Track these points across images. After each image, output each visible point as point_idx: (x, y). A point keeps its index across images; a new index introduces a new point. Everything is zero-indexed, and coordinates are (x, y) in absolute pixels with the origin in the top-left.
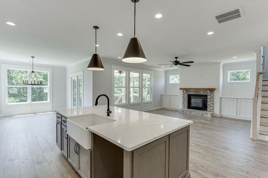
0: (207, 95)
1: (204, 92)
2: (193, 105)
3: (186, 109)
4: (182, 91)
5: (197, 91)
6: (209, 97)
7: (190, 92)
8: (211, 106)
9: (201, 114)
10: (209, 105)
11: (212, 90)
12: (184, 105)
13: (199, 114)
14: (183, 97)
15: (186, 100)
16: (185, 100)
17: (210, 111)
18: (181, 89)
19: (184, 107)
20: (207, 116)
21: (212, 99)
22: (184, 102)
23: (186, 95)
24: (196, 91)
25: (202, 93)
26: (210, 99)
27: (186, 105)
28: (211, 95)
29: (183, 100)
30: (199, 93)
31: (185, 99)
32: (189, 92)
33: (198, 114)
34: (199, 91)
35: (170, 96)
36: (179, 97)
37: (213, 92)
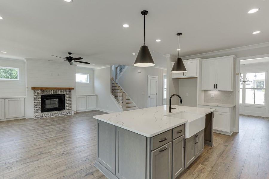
0: (65, 95)
1: (62, 91)
2: (47, 107)
3: (40, 113)
4: (33, 91)
5: (55, 91)
6: (67, 96)
7: (46, 92)
8: (69, 105)
9: (65, 114)
10: (68, 104)
11: (70, 89)
12: (37, 109)
13: (63, 115)
15: (40, 102)
16: (37, 102)
17: (69, 110)
18: (33, 89)
19: (37, 111)
20: (71, 114)
22: (36, 106)
23: (40, 96)
24: (53, 91)
25: (60, 93)
27: (40, 109)
28: (69, 94)
29: (34, 102)
30: (57, 93)
31: (39, 101)
32: (44, 92)
33: (61, 115)
34: (57, 91)
35: (5, 99)
36: (26, 100)
37: (71, 92)
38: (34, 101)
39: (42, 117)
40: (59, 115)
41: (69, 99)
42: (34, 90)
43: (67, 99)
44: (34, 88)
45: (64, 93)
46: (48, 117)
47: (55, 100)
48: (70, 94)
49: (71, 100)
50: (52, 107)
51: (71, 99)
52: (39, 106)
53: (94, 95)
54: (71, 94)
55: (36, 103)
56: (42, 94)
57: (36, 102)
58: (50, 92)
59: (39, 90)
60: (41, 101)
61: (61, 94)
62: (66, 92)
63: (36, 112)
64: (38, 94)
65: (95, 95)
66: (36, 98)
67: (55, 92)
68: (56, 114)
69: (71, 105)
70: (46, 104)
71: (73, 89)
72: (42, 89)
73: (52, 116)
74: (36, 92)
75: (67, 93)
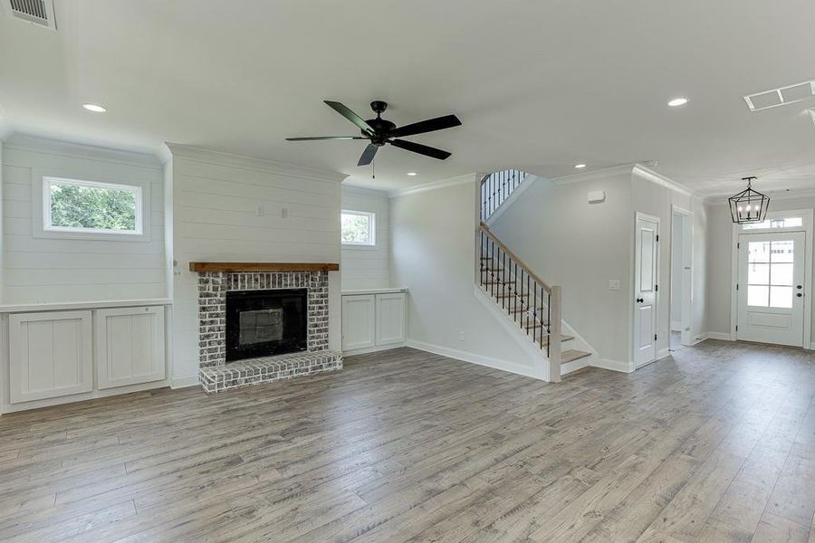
0: (306, 291)
1: (297, 279)
3: (223, 367)
4: (196, 277)
5: (274, 275)
6: (313, 297)
7: (243, 281)
8: (321, 331)
10: (316, 326)
11: (327, 269)
12: (210, 351)
14: (204, 309)
15: (221, 323)
16: (212, 322)
17: (321, 348)
18: (200, 268)
19: (211, 357)
21: (324, 304)
22: (208, 336)
23: (221, 297)
24: (268, 276)
25: (290, 283)
26: (317, 302)
27: (221, 349)
28: (321, 290)
29: (202, 323)
30: (280, 283)
31: (217, 316)
32: (236, 280)
33: (300, 371)
34: (280, 276)
35: (93, 310)
36: (169, 312)
37: (326, 279)
38: (201, 316)
39: (234, 383)
40: (291, 372)
41: (320, 308)
42: (202, 274)
43: (312, 308)
44: (203, 265)
45: (303, 283)
46: (254, 383)
47: (271, 311)
48: (323, 288)
49: (327, 313)
50: (261, 340)
51: (327, 307)
52: (220, 336)
53: (399, 289)
54: (327, 290)
55: (207, 327)
56: (230, 288)
57: (208, 319)
58: (257, 280)
59: (221, 274)
60: (224, 319)
61: (294, 287)
62: (310, 282)
63: (208, 361)
64: (215, 289)
65: (403, 291)
66: (207, 305)
67: (274, 282)
68: (283, 368)
69: (326, 330)
70: (241, 328)
71: (336, 267)
72: (230, 270)
73: (270, 377)
74: (207, 282)
75: (313, 285)
